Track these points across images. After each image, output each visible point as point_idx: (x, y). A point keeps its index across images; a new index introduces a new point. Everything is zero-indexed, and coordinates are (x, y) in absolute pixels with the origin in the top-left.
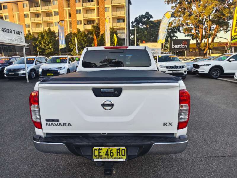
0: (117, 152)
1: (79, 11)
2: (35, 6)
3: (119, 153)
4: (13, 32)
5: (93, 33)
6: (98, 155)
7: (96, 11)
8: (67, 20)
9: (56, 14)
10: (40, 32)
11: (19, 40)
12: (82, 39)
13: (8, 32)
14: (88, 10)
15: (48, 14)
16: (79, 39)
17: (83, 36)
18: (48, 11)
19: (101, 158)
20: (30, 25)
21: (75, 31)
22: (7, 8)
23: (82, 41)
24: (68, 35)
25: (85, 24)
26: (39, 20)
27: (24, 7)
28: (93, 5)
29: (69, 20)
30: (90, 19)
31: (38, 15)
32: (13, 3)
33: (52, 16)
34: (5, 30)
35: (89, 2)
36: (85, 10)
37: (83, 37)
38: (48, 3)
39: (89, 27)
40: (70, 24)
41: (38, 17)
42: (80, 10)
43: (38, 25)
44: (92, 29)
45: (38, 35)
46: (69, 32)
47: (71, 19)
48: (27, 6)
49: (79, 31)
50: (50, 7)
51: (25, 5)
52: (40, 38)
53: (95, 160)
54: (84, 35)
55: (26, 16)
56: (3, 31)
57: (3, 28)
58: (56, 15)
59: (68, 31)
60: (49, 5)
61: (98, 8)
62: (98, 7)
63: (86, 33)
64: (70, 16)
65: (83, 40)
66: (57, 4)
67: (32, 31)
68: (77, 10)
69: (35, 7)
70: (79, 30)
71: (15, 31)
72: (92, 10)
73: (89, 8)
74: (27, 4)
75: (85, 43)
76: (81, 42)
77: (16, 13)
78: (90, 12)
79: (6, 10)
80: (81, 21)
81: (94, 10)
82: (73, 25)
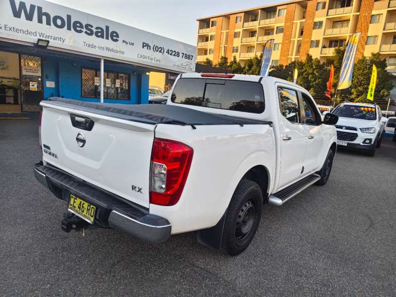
0: (88, 209)
1: (318, 25)
2: (252, 19)
3: (89, 210)
4: (181, 55)
5: (335, 62)
6: (72, 204)
7: (351, 23)
8: (294, 41)
9: (280, 30)
10: (249, 59)
11: (187, 67)
12: (311, 72)
13: (174, 55)
14: (336, 22)
15: (268, 31)
16: (306, 72)
17: (314, 67)
18: (268, 27)
19: (74, 210)
20: (239, 48)
21: (303, 59)
22: (215, 25)
23: (310, 76)
24: (289, 64)
25: (324, 47)
26: (253, 41)
27: (236, 23)
28: (349, 12)
29: (298, 41)
30: (336, 37)
31: (252, 33)
32: (224, 18)
33: (273, 34)
34: (170, 53)
35: (343, 6)
36: (331, 22)
37: (314, 69)
38: (272, 13)
39: (331, 52)
40: (299, 46)
41: (252, 36)
42: (321, 23)
43: (250, 48)
44: (334, 55)
45: (245, 65)
46: (293, 60)
47: (301, 39)
48: (240, 21)
49: (309, 58)
50: (273, 20)
51: (239, 19)
52: (247, 68)
53: (69, 210)
54: (316, 66)
55: (236, 35)
56: (169, 53)
57: (168, 50)
58: (279, 33)
59: (292, 58)
60: (272, 16)
61: (357, 18)
62: (358, 16)
63: (322, 63)
64: (302, 33)
65: (313, 73)
66: (285, 14)
67: (240, 57)
68: (315, 24)
69: (252, 21)
70: (311, 56)
71: (183, 54)
72: (345, 21)
73: (340, 18)
74: (241, 17)
75: (315, 80)
76: (308, 77)
77: (225, 31)
78: (339, 25)
79: (214, 27)
80: (318, 42)
81: (349, 20)
82: (302, 50)
